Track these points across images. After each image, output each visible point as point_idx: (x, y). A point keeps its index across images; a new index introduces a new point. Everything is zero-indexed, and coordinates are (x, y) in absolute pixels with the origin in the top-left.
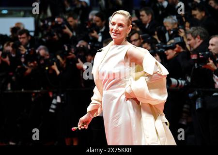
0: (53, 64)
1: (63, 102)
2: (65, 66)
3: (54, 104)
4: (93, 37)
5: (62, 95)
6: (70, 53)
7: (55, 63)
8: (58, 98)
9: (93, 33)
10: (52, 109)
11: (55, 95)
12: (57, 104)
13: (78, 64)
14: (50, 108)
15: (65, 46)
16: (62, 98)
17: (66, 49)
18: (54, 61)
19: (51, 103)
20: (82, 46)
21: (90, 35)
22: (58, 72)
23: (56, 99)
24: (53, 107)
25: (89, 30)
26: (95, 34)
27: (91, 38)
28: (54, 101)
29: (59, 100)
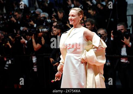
0: (8, 42)
1: (13, 63)
2: (14, 42)
3: (7, 64)
4: (31, 24)
5: (12, 59)
6: (17, 35)
7: (8, 41)
8: (10, 61)
9: (31, 22)
10: (6, 67)
11: (8, 59)
12: (9, 65)
13: (21, 40)
14: (5, 66)
15: (14, 30)
16: (12, 61)
17: (15, 32)
18: (8, 40)
19: (6, 64)
20: (24, 30)
21: (29, 24)
22: (11, 47)
23: (9, 61)
24: (7, 66)
25: (28, 20)
26: (32, 23)
27: (30, 25)
28: (7, 63)
29: (10, 62)
